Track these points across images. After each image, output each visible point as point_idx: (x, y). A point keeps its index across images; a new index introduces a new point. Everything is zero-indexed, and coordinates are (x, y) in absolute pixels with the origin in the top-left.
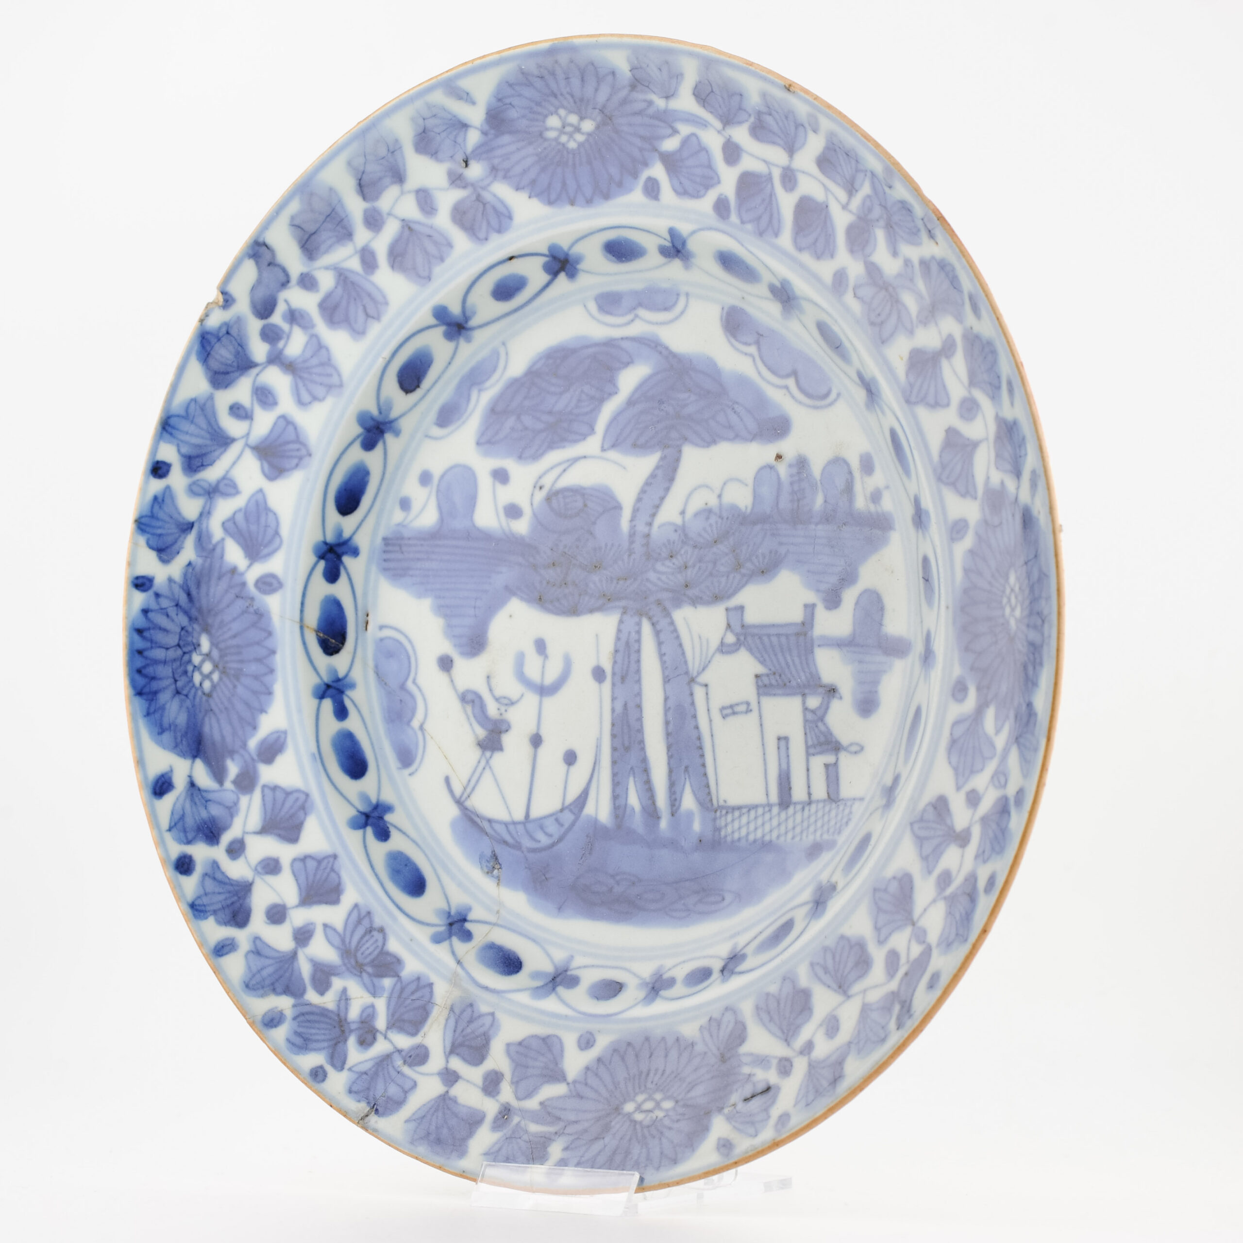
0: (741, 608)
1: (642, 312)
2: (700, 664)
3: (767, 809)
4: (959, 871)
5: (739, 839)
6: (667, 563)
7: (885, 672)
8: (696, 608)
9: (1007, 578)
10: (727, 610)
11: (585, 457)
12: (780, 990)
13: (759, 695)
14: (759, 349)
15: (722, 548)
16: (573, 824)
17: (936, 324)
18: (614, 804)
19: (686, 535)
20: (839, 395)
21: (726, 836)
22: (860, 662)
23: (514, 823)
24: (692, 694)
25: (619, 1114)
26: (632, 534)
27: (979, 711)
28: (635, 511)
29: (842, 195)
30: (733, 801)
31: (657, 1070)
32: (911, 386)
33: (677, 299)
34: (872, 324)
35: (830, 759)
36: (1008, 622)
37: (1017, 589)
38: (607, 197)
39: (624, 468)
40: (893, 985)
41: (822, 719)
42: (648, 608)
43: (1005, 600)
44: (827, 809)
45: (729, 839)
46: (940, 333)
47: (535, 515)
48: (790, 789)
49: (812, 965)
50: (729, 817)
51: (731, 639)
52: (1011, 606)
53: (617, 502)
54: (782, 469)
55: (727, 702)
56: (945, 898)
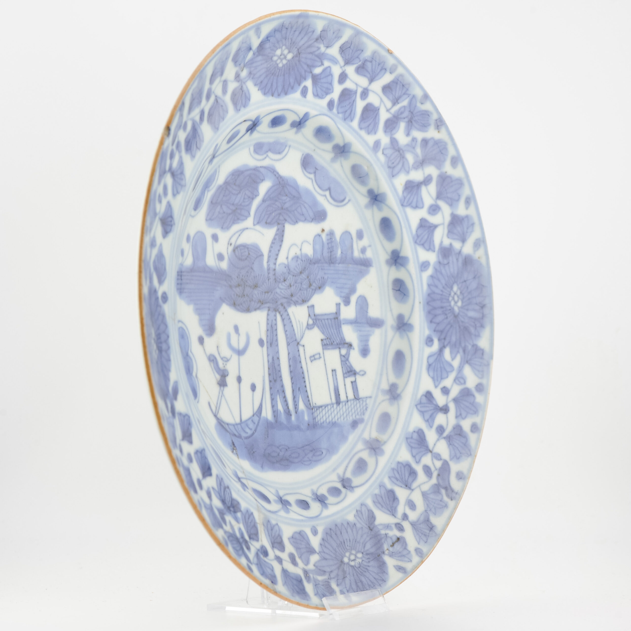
0: (313, 306)
1: (270, 154)
2: (300, 335)
3: (332, 406)
4: (447, 425)
5: (323, 422)
6: (283, 284)
7: (371, 335)
8: (296, 306)
9: (452, 288)
10: (308, 307)
11: (247, 228)
12: (380, 492)
13: (323, 349)
14: (315, 176)
15: (304, 276)
16: (259, 423)
17: (423, 170)
18: (273, 410)
19: (289, 270)
20: (349, 201)
21: (318, 421)
22: (360, 331)
23: (237, 424)
24: (298, 351)
25: (344, 564)
26: (269, 269)
27: (441, 350)
28: (269, 257)
29: (389, 104)
30: (319, 403)
31: (346, 540)
32: (405, 198)
33: (285, 148)
34: (389, 167)
35: (352, 379)
36: (453, 309)
37: (458, 293)
38: (286, 94)
39: (263, 235)
40: (434, 481)
41: (347, 360)
42: (278, 307)
43: (450, 299)
44: (355, 403)
45: (319, 422)
46: (424, 174)
47: (229, 259)
48: (339, 395)
49: (390, 478)
50: (318, 412)
51: (311, 322)
52: (454, 301)
53: (262, 253)
54: (324, 236)
55: (312, 355)
56: (444, 438)
